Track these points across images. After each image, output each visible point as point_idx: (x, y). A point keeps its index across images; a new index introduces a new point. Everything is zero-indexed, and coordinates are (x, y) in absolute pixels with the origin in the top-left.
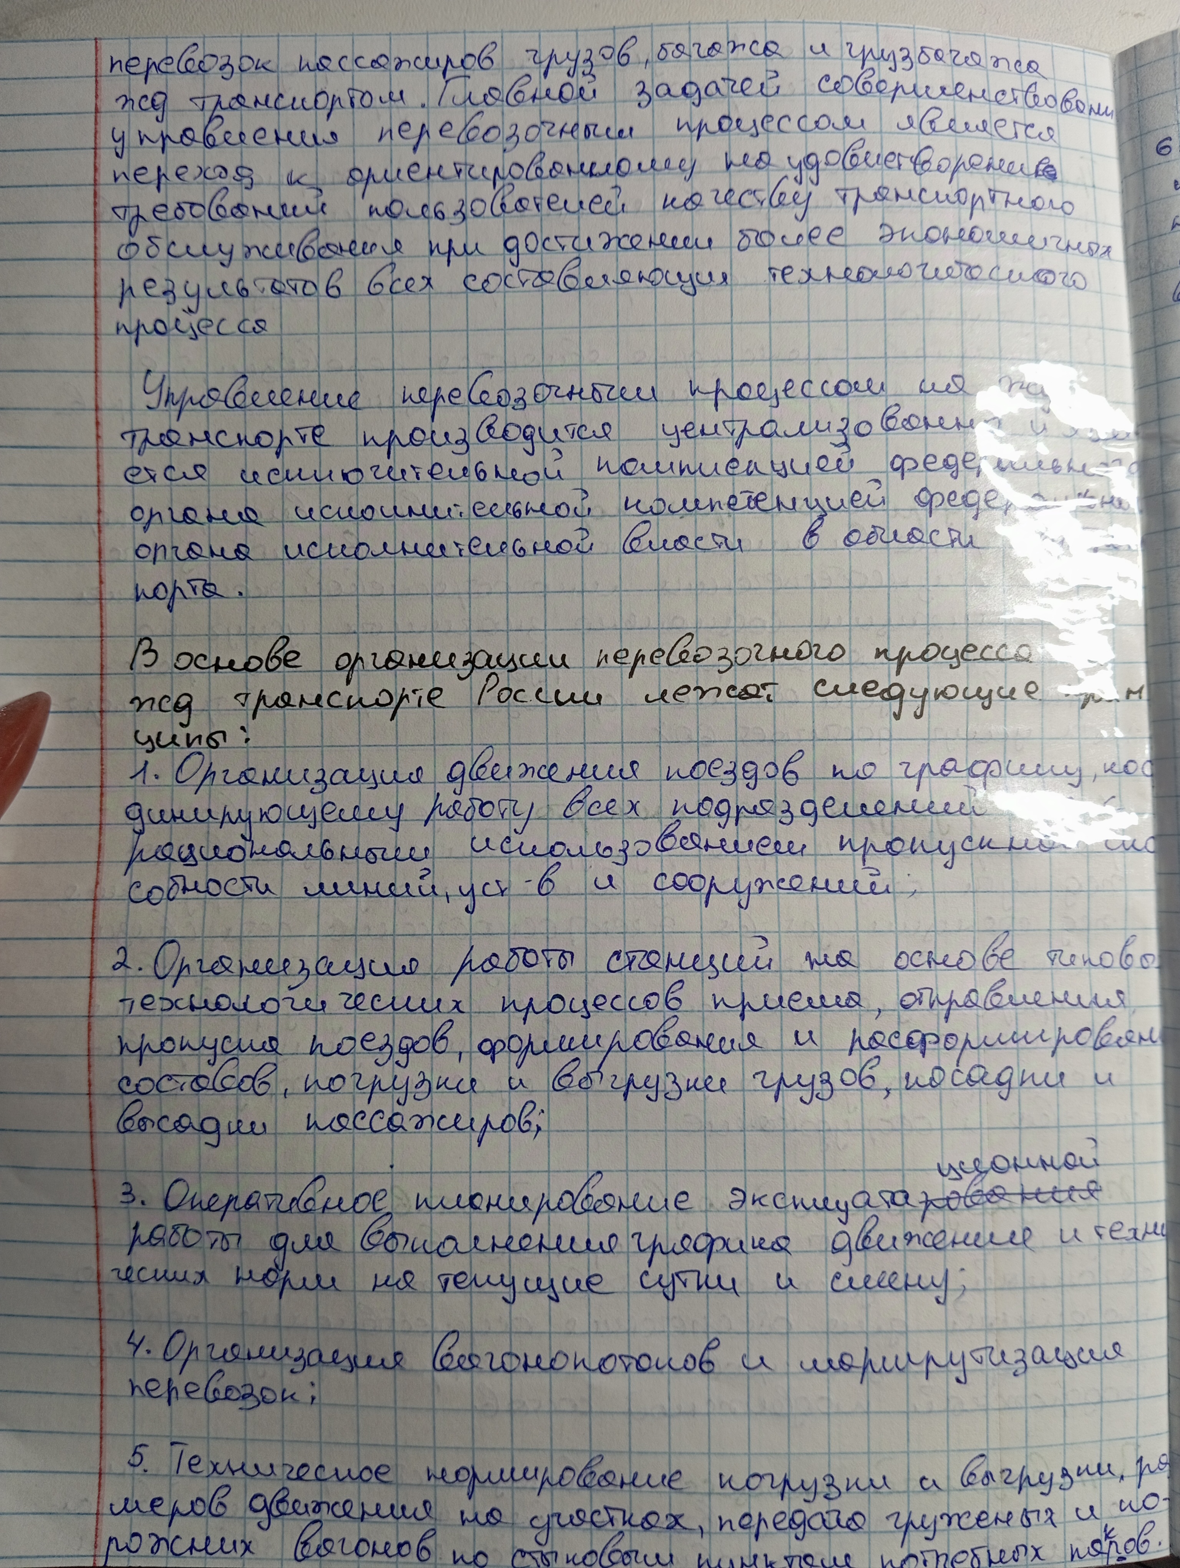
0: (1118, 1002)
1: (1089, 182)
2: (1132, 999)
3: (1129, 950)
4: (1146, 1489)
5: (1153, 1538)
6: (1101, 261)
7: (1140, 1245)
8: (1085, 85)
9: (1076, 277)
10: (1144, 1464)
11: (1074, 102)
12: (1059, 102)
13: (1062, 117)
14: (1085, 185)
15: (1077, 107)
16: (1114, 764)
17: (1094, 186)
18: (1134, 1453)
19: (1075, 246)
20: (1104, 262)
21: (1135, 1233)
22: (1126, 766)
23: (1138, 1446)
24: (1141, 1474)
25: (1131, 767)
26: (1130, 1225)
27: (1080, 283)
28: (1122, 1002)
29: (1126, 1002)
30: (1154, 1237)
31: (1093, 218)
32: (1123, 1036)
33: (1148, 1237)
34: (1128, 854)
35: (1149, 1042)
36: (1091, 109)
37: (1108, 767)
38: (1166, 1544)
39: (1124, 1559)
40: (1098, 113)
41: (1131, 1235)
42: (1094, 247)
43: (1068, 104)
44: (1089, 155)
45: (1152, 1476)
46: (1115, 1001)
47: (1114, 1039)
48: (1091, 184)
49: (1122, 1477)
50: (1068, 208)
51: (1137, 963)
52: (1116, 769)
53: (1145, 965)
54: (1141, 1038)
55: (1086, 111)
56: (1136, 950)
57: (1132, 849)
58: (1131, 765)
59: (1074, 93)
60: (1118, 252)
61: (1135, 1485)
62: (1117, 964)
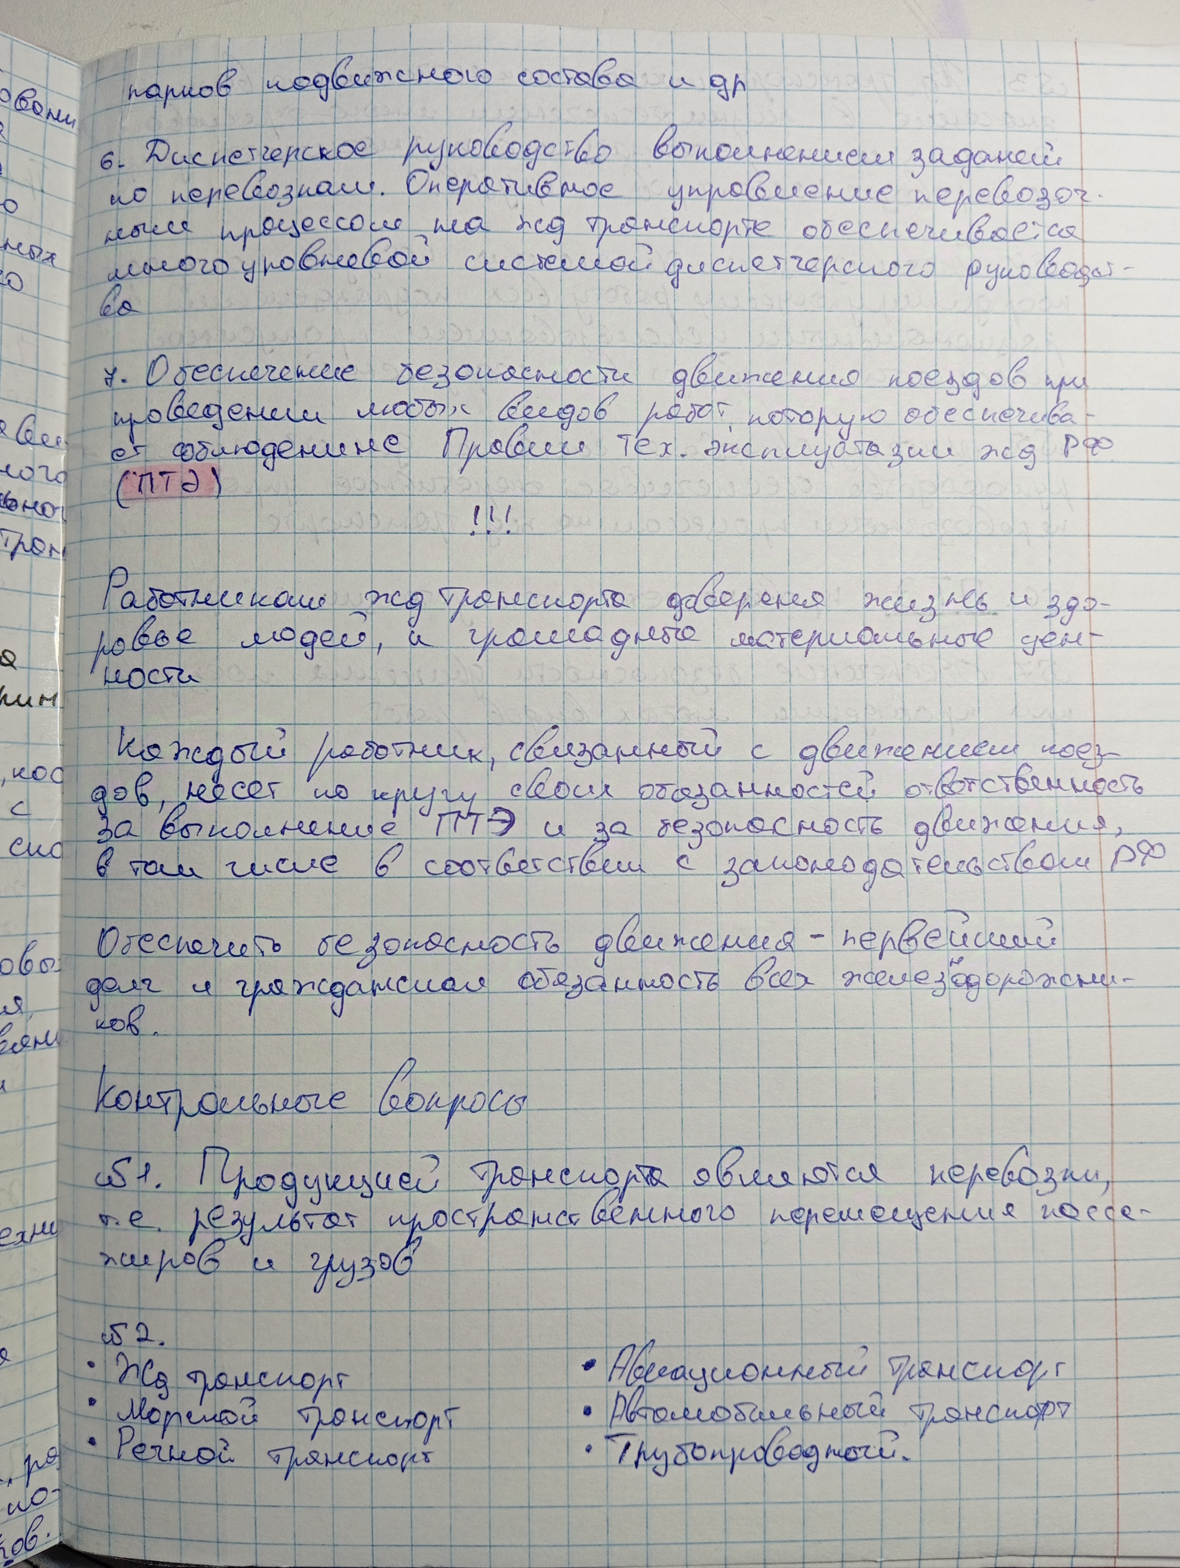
0: (15, 1008)
1: (37, 186)
2: (29, 1004)
3: (29, 956)
4: (35, 1484)
5: (41, 1533)
6: (42, 266)
7: (28, 1248)
8: (46, 88)
9: (10, 277)
10: (32, 1461)
11: (30, 102)
12: (14, 97)
13: (14, 114)
14: (32, 188)
15: (34, 107)
16: (23, 769)
17: (42, 191)
18: (22, 1454)
19: (15, 246)
20: (46, 268)
21: (23, 1236)
22: (34, 772)
23: (25, 1445)
24: (29, 1473)
25: (40, 773)
26: (17, 1229)
27: (16, 283)
28: (20, 1008)
29: (23, 1008)
30: (42, 1236)
31: (39, 223)
32: (19, 1042)
33: (36, 1238)
34: (32, 860)
35: (44, 1045)
36: (50, 113)
37: (16, 773)
38: (55, 1533)
39: (12, 1561)
40: (57, 119)
41: (19, 1238)
42: (36, 251)
43: (23, 103)
44: (40, 160)
45: (41, 1471)
46: (12, 1008)
47: (10, 1046)
48: (39, 188)
49: (10, 1481)
50: (10, 206)
51: (36, 968)
52: (24, 774)
53: (44, 969)
54: (36, 1042)
55: (44, 114)
56: (35, 956)
57: (37, 855)
58: (40, 771)
59: (32, 93)
60: (64, 260)
61: (24, 1485)
62: (16, 970)
